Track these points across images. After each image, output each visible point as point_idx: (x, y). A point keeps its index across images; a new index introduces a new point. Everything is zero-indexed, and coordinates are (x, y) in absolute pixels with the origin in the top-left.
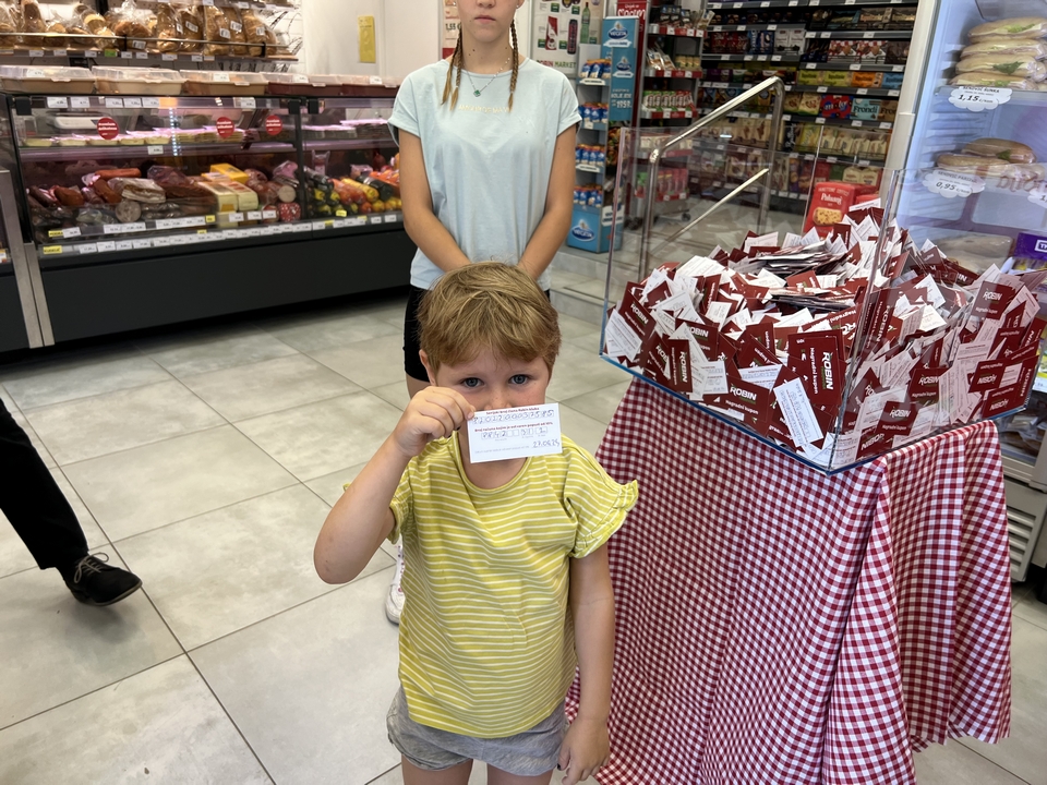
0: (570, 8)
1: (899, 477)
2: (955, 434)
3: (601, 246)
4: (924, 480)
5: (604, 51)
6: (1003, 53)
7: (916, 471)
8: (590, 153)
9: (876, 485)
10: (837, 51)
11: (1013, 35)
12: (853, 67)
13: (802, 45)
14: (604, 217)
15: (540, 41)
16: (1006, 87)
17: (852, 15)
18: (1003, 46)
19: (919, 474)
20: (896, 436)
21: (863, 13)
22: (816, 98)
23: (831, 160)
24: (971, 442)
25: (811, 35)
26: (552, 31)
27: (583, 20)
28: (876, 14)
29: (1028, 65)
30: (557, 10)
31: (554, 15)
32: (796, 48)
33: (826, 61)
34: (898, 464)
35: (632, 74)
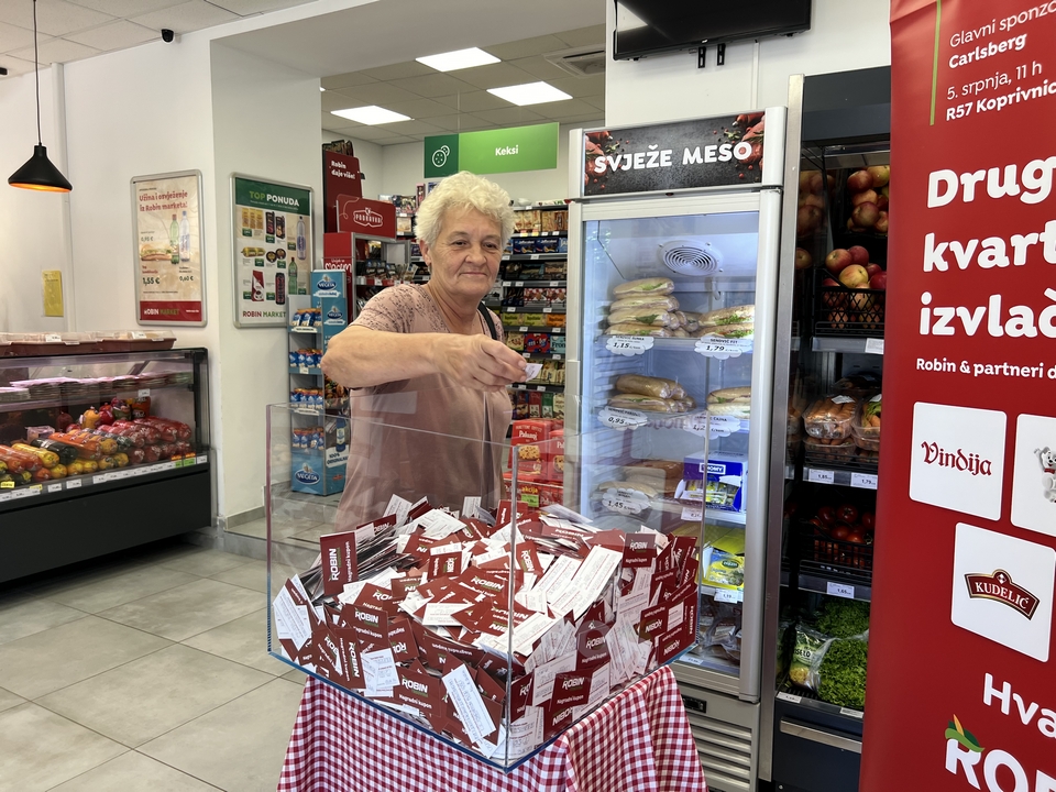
0: (276, 263)
1: (585, 752)
2: (633, 690)
3: (328, 489)
4: (612, 747)
5: (314, 301)
6: (641, 307)
7: (601, 740)
8: (307, 397)
9: (563, 768)
10: (531, 297)
11: (647, 291)
12: (545, 310)
13: (501, 292)
14: (328, 458)
15: (245, 293)
16: (648, 335)
17: (539, 268)
18: (641, 302)
19: (606, 743)
20: (574, 708)
21: (547, 266)
22: (519, 336)
23: (540, 389)
24: (652, 693)
25: (507, 284)
26: (257, 284)
27: (290, 273)
28: (557, 267)
29: (662, 317)
30: (262, 265)
31: (259, 269)
32: (497, 295)
33: (523, 305)
34: (581, 738)
35: (344, 322)
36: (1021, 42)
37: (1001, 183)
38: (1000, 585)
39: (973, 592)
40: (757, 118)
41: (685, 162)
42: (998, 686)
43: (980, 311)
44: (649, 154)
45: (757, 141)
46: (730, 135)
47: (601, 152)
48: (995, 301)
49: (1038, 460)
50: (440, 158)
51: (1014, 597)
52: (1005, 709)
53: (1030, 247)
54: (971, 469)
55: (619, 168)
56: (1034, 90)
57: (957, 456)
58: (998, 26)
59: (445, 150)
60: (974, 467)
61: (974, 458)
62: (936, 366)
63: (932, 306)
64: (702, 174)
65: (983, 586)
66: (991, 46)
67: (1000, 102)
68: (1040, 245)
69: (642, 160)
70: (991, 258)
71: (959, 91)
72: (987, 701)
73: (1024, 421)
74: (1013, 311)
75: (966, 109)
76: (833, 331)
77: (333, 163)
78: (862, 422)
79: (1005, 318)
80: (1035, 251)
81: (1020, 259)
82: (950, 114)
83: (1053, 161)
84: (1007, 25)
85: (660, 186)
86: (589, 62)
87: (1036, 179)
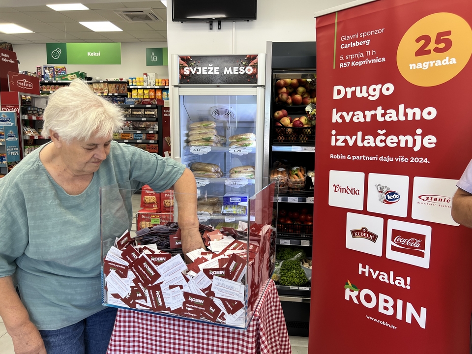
11: (205, 127)
12: (120, 132)
29: (213, 138)
35: (17, 139)
36: (368, 42)
37: (361, 92)
38: (364, 232)
39: (354, 236)
40: (255, 57)
41: (225, 73)
42: (364, 267)
43: (354, 137)
44: (209, 68)
45: (255, 66)
46: (244, 63)
47: (187, 65)
48: (360, 134)
49: (376, 188)
50: (56, 54)
51: (369, 236)
52: (367, 275)
53: (372, 115)
54: (352, 193)
55: (195, 73)
56: (373, 60)
57: (347, 189)
58: (359, 35)
59: (59, 51)
60: (353, 192)
61: (353, 189)
62: (338, 157)
63: (336, 135)
64: (232, 78)
65: (357, 234)
66: (357, 43)
67: (360, 63)
68: (376, 115)
69: (206, 71)
70: (358, 118)
71: (344, 57)
72: (360, 273)
73: (371, 175)
74: (366, 137)
75: (347, 64)
76: (279, 143)
77: (2, 54)
78: (291, 177)
79: (363, 140)
80: (374, 117)
81: (368, 119)
82: (341, 65)
83: (380, 86)
84: (363, 35)
85: (214, 82)
86: (135, 16)
87: (374, 92)
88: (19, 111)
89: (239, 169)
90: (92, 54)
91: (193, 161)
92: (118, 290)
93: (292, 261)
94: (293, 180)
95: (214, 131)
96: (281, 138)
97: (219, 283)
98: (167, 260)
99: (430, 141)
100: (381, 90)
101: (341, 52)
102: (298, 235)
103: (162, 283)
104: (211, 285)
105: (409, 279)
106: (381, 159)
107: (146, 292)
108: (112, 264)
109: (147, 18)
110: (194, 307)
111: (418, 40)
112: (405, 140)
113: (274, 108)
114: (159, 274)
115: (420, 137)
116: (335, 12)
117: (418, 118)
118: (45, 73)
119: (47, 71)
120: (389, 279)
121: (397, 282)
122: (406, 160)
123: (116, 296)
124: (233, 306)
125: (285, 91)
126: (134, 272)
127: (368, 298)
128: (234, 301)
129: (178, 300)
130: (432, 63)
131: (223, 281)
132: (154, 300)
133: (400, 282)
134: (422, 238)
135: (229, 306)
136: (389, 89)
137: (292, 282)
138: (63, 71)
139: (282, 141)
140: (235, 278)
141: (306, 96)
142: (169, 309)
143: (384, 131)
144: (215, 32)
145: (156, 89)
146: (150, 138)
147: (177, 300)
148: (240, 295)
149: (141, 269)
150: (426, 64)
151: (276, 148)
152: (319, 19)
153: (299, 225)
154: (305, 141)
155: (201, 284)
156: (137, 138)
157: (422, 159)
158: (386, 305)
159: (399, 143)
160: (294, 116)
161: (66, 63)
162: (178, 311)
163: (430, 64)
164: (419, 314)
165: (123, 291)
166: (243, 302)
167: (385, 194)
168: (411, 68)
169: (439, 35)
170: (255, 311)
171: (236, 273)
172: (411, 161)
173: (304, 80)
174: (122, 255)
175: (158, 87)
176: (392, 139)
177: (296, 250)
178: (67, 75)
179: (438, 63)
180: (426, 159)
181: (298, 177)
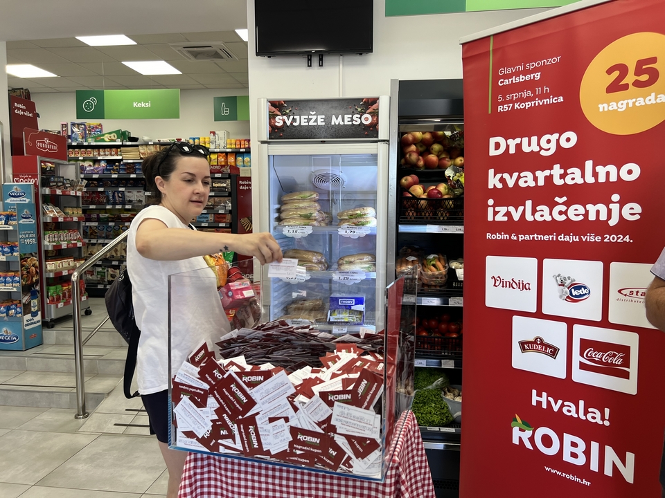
3: (26, 346)
5: (6, 206)
14: (25, 323)
16: (308, 225)
18: (301, 205)
29: (316, 214)
35: (34, 221)
36: (538, 76)
37: (529, 145)
38: (538, 344)
39: (523, 349)
40: (374, 101)
41: (333, 123)
42: (539, 395)
43: (521, 209)
44: (310, 117)
45: (375, 114)
46: (359, 110)
47: (279, 113)
48: (529, 203)
49: (555, 280)
50: (89, 105)
51: (546, 349)
52: (544, 406)
53: (546, 177)
54: (519, 288)
55: (291, 124)
56: (545, 100)
57: (512, 282)
58: (525, 67)
59: (93, 101)
60: (521, 287)
61: (521, 282)
62: (498, 236)
63: (494, 206)
64: (343, 130)
65: (528, 346)
66: (521, 77)
67: (528, 105)
68: (551, 176)
69: (306, 120)
70: (526, 182)
71: (504, 97)
72: (534, 403)
73: (546, 262)
74: (538, 208)
75: (509, 107)
76: (409, 221)
77: (16, 104)
78: (426, 269)
79: (534, 212)
80: (549, 179)
81: (541, 183)
82: (500, 109)
83: (556, 136)
84: (530, 66)
85: (318, 136)
86: (198, 52)
87: (548, 144)
88: (38, 183)
89: (352, 259)
90: (139, 105)
91: (286, 248)
92: (193, 426)
93: (429, 391)
94: (430, 273)
95: (317, 205)
96: (411, 214)
97: (342, 413)
98: (265, 380)
99: (632, 211)
100: (558, 141)
101: (498, 90)
102: (438, 353)
103: (258, 413)
104: (331, 415)
105: (607, 411)
106: (562, 238)
107: (235, 428)
108: (184, 387)
109: (216, 55)
110: (306, 448)
111: (610, 71)
112: (595, 211)
113: (401, 173)
114: (253, 400)
115: (618, 205)
116: (489, 37)
117: (613, 178)
118: (72, 132)
119: (75, 130)
120: (577, 412)
121: (589, 416)
122: (598, 239)
123: (190, 434)
124: (364, 447)
125: (415, 150)
126: (217, 399)
127: (547, 441)
128: (365, 439)
129: (283, 438)
130: (631, 102)
131: (349, 409)
132: (246, 438)
133: (595, 416)
134: (625, 350)
135: (358, 447)
136: (569, 139)
137: (431, 420)
138: (97, 130)
139: (413, 218)
140: (366, 404)
141: (443, 156)
142: (268, 453)
143: (565, 199)
144: (315, 71)
145: (227, 153)
146: (220, 220)
147: (281, 438)
148: (374, 429)
149: (227, 394)
150: (622, 104)
151: (404, 229)
152: (466, 46)
153: (438, 338)
154: (445, 218)
155: (317, 414)
156: (202, 220)
157: (622, 237)
158: (574, 450)
159: (586, 214)
160: (428, 184)
161: (102, 117)
162: (282, 455)
163: (628, 104)
164: (624, 461)
165: (200, 427)
166: (379, 441)
167: (568, 288)
168: (601, 110)
169: (640, 63)
170: (393, 455)
171: (368, 398)
172: (605, 240)
173: (441, 133)
174: (199, 373)
175: (230, 150)
176: (576, 210)
177: (434, 375)
178: (103, 135)
179: (640, 102)
180: (628, 237)
181: (436, 269)
